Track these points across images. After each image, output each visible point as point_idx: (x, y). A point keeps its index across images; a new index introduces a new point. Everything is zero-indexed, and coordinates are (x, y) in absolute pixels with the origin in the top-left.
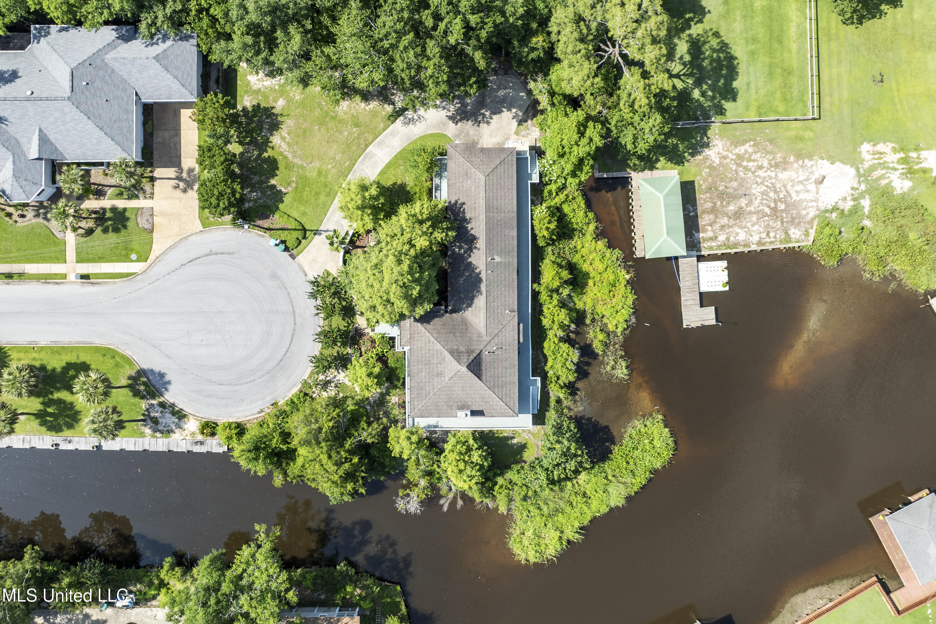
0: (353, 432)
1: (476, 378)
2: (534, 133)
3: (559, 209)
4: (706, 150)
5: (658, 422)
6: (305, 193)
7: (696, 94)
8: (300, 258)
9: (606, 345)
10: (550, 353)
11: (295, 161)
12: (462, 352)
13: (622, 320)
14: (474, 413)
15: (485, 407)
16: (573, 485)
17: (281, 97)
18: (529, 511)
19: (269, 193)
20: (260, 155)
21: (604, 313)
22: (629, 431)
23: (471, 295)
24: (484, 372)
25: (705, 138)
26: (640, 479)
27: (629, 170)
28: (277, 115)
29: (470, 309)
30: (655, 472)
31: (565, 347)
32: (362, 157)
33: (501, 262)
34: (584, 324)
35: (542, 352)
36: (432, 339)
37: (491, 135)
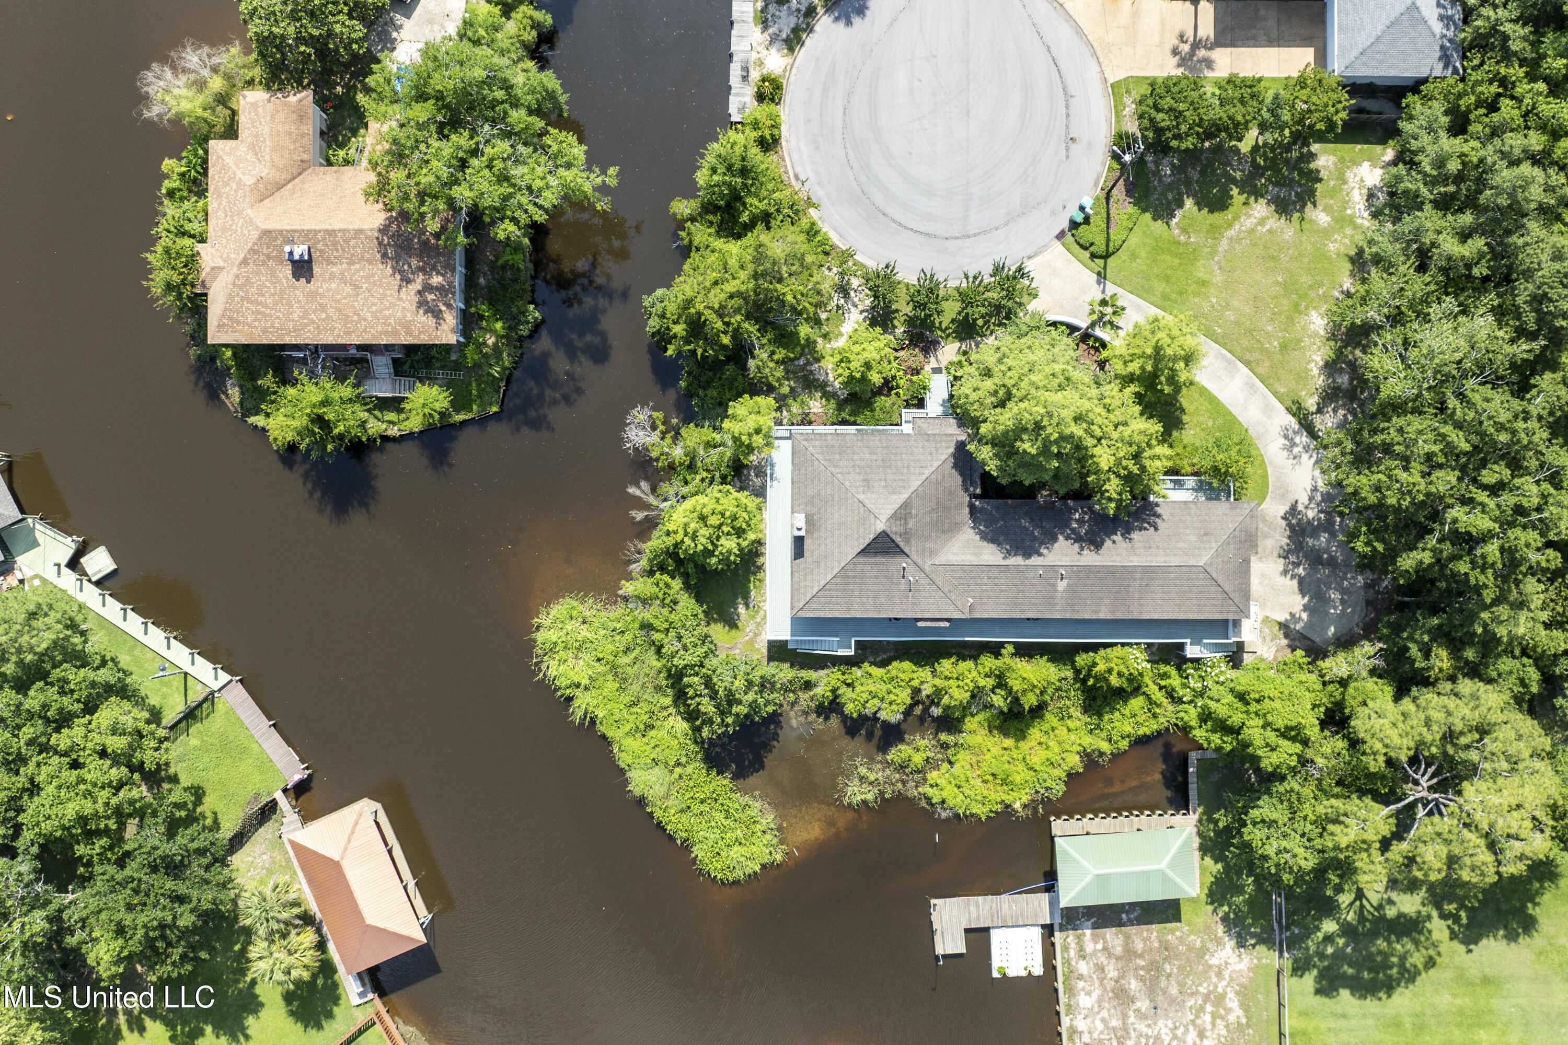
0: (769, 336)
1: (862, 547)
2: (1265, 649)
3: (1137, 690)
4: (1233, 942)
5: (771, 853)
6: (1168, 258)
7: (1329, 926)
8: (1058, 247)
9: (902, 767)
10: (894, 673)
11: (1224, 242)
12: (906, 523)
13: (945, 794)
14: (799, 542)
15: (809, 560)
16: (666, 708)
17: (1333, 219)
18: (623, 632)
19: (1170, 197)
20: (1234, 181)
21: (957, 766)
22: (756, 804)
23: (1002, 538)
24: (872, 560)
25: (1253, 942)
26: (676, 823)
27: (1200, 810)
28: (1301, 211)
29: (978, 537)
30: (686, 847)
31: (905, 697)
32: (1229, 355)
33: (1056, 591)
34: (938, 730)
35: (895, 659)
36: (927, 472)
37: (1263, 576)
